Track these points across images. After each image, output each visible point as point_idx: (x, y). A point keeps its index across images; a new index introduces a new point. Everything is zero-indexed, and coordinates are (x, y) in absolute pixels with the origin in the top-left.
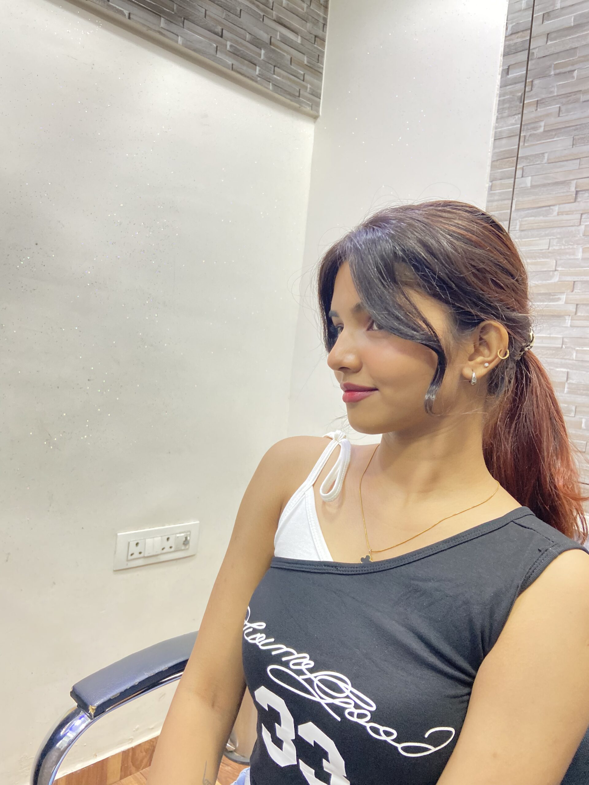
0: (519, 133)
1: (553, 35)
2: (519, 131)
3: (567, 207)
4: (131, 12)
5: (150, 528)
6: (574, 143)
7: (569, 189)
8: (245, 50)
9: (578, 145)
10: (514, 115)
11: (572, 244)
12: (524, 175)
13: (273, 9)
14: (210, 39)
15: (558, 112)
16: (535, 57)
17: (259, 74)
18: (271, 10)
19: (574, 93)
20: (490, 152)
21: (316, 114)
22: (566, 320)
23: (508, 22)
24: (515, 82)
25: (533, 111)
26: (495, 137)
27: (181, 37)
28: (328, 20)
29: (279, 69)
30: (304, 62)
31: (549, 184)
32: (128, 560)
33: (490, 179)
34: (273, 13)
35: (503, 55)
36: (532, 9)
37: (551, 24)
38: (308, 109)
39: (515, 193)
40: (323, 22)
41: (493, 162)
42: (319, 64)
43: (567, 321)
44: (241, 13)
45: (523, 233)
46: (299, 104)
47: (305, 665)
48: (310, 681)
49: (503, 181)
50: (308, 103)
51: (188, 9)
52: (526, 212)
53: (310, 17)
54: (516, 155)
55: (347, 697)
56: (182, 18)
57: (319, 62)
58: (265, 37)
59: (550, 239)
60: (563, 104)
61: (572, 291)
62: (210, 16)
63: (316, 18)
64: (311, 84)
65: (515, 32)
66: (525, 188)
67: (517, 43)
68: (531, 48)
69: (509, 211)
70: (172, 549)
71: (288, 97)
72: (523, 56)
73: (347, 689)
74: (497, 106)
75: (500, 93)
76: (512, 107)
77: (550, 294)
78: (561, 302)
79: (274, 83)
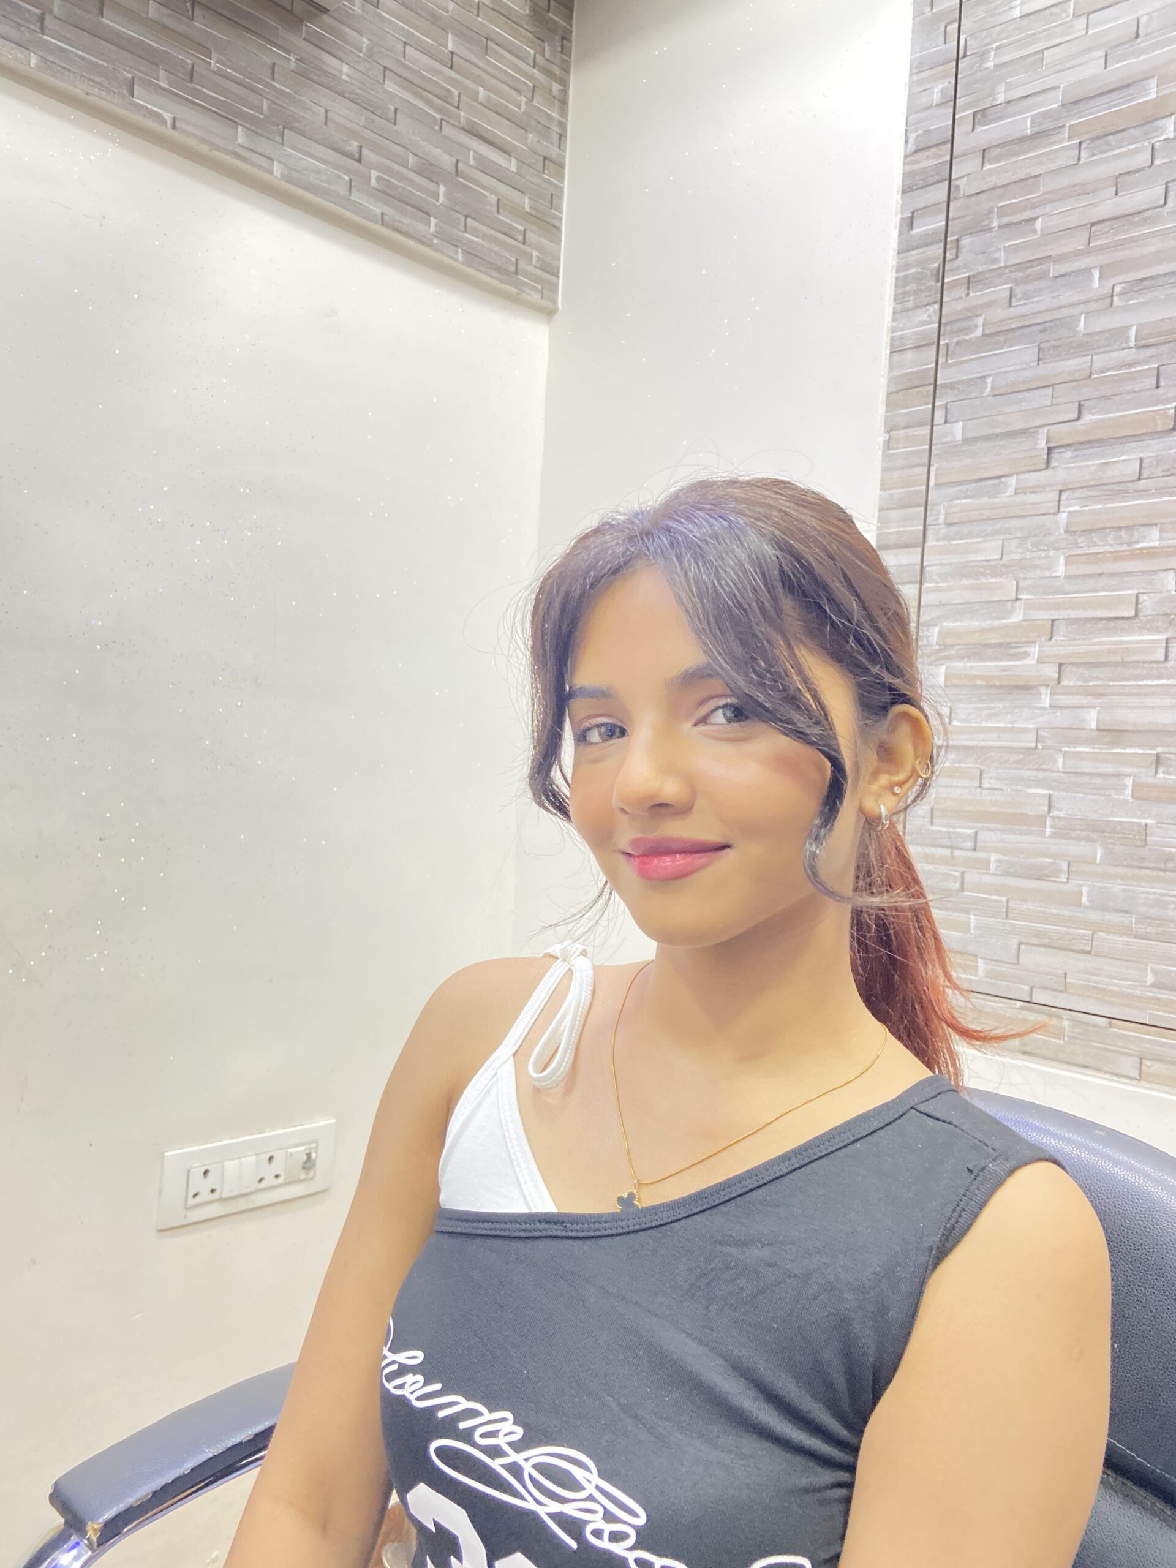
0: (936, 340)
1: (994, 153)
2: (936, 335)
3: (1034, 478)
4: (178, 116)
5: (232, 1139)
6: (1041, 356)
7: (1036, 444)
8: (406, 187)
9: (1048, 361)
10: (926, 306)
11: (1045, 548)
12: (948, 418)
13: (461, 107)
14: (336, 166)
15: (1008, 299)
16: (962, 194)
17: (436, 232)
18: (456, 110)
19: (1038, 262)
20: (883, 376)
21: (550, 305)
22: (1040, 694)
23: (909, 128)
24: (925, 242)
25: (961, 298)
26: (891, 348)
27: (279, 162)
28: (569, 127)
29: (473, 221)
30: (524, 208)
31: (997, 435)
32: (186, 1208)
33: (885, 428)
34: (459, 115)
35: (901, 193)
36: (952, 103)
37: (988, 133)
38: (535, 297)
39: (933, 453)
40: (559, 132)
41: (889, 394)
42: (553, 211)
43: (1043, 697)
44: (398, 115)
45: (952, 529)
46: (516, 288)
47: (506, 1435)
48: (515, 1469)
49: (910, 431)
50: (535, 287)
51: (291, 108)
52: (956, 489)
53: (533, 122)
54: (932, 380)
55: (591, 1498)
56: (280, 126)
57: (554, 206)
58: (447, 161)
59: (1003, 540)
60: (1018, 283)
61: (1050, 639)
62: (335, 123)
63: (545, 122)
64: (540, 249)
65: (922, 147)
66: (950, 444)
67: (926, 168)
68: (953, 177)
69: (924, 487)
70: (280, 1180)
71: (496, 275)
72: (938, 193)
73: (590, 1482)
74: (893, 289)
75: (897, 262)
76: (921, 291)
77: (1008, 645)
78: (1031, 661)
79: (466, 248)
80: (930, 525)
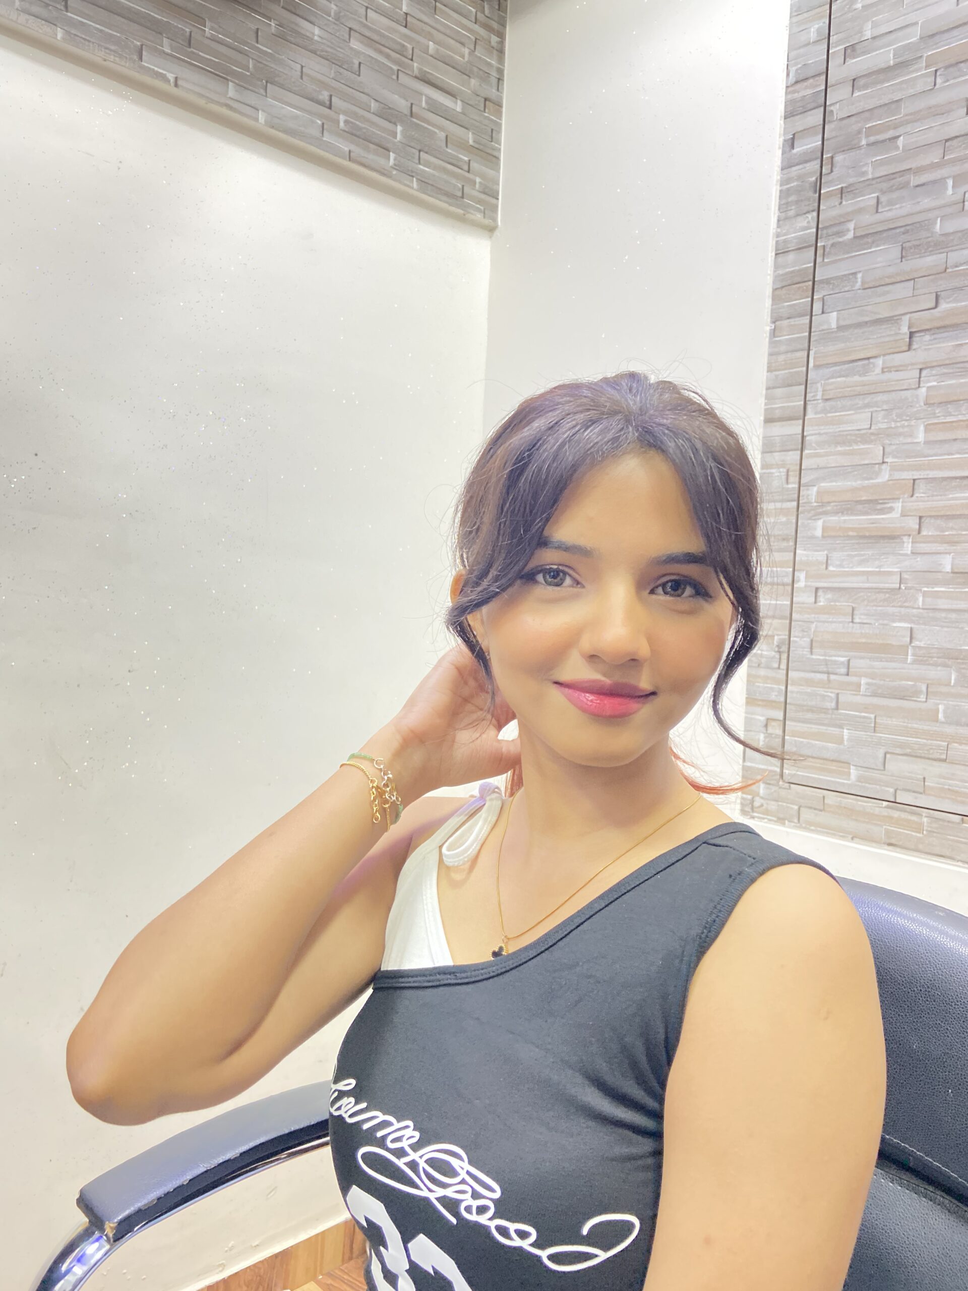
0: (814, 242)
1: (862, 82)
2: (814, 238)
3: (899, 359)
4: (179, 76)
6: (904, 254)
7: (899, 329)
8: (369, 128)
9: (909, 258)
10: (806, 213)
11: (908, 418)
12: (825, 309)
13: (414, 59)
14: (310, 112)
15: (875, 206)
16: (835, 118)
17: (395, 165)
18: (410, 62)
19: (900, 174)
20: (769, 275)
21: (493, 224)
22: (904, 543)
23: (790, 63)
24: (805, 159)
25: (835, 206)
26: (776, 250)
27: (263, 111)
28: (506, 72)
29: (426, 155)
30: (469, 142)
31: (866, 323)
33: (771, 318)
34: (413, 66)
35: (783, 118)
36: (826, 40)
37: (859, 64)
38: (479, 216)
39: (812, 339)
40: (498, 77)
41: (774, 290)
42: (493, 143)
43: (905, 545)
44: (361, 68)
45: (828, 403)
46: (462, 209)
47: (408, 1139)
48: (413, 1165)
49: (792, 321)
50: (478, 208)
51: (272, 65)
52: (832, 369)
53: (475, 69)
54: (811, 277)
55: (463, 1182)
56: (264, 81)
57: (494, 139)
58: (402, 105)
59: (872, 413)
60: (883, 192)
61: (912, 496)
62: (308, 76)
63: (485, 69)
64: (482, 176)
65: (801, 78)
66: (827, 331)
67: (805, 96)
68: (828, 103)
69: (804, 369)
71: (445, 198)
72: (816, 117)
73: (463, 1169)
74: (777, 199)
75: (781, 178)
76: (802, 201)
77: (875, 502)
78: (895, 514)
79: (419, 177)
80: (809, 401)
